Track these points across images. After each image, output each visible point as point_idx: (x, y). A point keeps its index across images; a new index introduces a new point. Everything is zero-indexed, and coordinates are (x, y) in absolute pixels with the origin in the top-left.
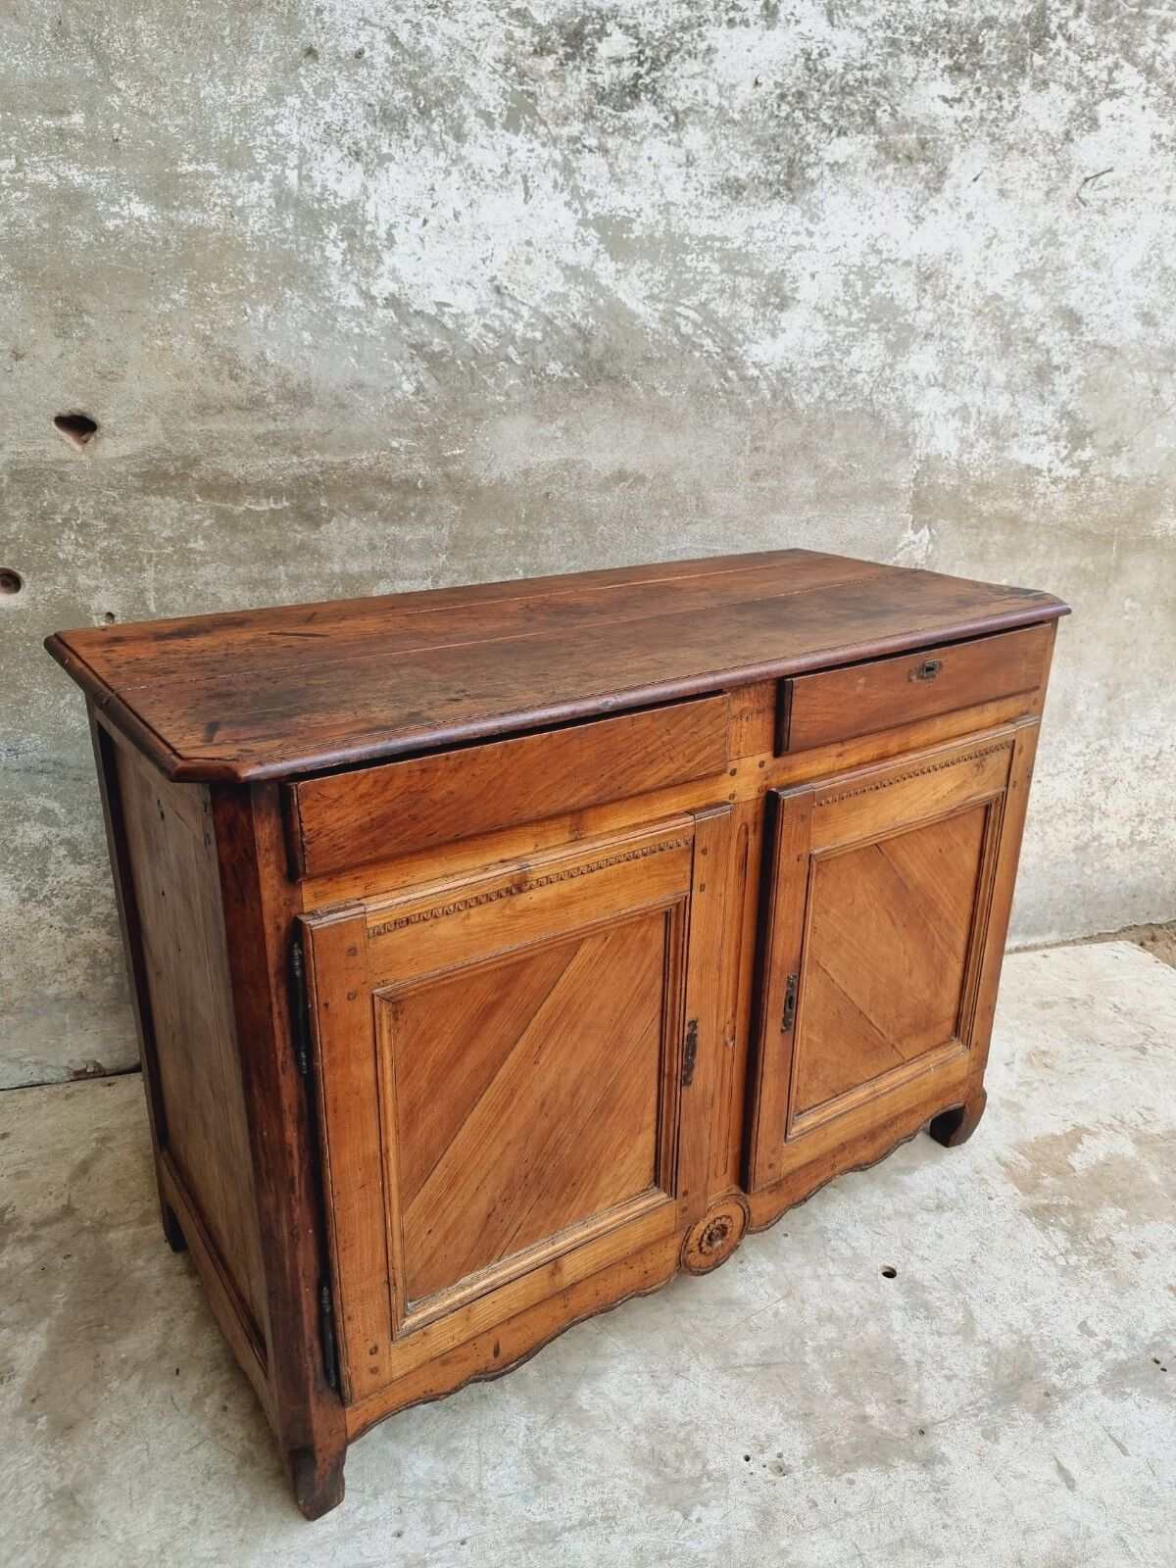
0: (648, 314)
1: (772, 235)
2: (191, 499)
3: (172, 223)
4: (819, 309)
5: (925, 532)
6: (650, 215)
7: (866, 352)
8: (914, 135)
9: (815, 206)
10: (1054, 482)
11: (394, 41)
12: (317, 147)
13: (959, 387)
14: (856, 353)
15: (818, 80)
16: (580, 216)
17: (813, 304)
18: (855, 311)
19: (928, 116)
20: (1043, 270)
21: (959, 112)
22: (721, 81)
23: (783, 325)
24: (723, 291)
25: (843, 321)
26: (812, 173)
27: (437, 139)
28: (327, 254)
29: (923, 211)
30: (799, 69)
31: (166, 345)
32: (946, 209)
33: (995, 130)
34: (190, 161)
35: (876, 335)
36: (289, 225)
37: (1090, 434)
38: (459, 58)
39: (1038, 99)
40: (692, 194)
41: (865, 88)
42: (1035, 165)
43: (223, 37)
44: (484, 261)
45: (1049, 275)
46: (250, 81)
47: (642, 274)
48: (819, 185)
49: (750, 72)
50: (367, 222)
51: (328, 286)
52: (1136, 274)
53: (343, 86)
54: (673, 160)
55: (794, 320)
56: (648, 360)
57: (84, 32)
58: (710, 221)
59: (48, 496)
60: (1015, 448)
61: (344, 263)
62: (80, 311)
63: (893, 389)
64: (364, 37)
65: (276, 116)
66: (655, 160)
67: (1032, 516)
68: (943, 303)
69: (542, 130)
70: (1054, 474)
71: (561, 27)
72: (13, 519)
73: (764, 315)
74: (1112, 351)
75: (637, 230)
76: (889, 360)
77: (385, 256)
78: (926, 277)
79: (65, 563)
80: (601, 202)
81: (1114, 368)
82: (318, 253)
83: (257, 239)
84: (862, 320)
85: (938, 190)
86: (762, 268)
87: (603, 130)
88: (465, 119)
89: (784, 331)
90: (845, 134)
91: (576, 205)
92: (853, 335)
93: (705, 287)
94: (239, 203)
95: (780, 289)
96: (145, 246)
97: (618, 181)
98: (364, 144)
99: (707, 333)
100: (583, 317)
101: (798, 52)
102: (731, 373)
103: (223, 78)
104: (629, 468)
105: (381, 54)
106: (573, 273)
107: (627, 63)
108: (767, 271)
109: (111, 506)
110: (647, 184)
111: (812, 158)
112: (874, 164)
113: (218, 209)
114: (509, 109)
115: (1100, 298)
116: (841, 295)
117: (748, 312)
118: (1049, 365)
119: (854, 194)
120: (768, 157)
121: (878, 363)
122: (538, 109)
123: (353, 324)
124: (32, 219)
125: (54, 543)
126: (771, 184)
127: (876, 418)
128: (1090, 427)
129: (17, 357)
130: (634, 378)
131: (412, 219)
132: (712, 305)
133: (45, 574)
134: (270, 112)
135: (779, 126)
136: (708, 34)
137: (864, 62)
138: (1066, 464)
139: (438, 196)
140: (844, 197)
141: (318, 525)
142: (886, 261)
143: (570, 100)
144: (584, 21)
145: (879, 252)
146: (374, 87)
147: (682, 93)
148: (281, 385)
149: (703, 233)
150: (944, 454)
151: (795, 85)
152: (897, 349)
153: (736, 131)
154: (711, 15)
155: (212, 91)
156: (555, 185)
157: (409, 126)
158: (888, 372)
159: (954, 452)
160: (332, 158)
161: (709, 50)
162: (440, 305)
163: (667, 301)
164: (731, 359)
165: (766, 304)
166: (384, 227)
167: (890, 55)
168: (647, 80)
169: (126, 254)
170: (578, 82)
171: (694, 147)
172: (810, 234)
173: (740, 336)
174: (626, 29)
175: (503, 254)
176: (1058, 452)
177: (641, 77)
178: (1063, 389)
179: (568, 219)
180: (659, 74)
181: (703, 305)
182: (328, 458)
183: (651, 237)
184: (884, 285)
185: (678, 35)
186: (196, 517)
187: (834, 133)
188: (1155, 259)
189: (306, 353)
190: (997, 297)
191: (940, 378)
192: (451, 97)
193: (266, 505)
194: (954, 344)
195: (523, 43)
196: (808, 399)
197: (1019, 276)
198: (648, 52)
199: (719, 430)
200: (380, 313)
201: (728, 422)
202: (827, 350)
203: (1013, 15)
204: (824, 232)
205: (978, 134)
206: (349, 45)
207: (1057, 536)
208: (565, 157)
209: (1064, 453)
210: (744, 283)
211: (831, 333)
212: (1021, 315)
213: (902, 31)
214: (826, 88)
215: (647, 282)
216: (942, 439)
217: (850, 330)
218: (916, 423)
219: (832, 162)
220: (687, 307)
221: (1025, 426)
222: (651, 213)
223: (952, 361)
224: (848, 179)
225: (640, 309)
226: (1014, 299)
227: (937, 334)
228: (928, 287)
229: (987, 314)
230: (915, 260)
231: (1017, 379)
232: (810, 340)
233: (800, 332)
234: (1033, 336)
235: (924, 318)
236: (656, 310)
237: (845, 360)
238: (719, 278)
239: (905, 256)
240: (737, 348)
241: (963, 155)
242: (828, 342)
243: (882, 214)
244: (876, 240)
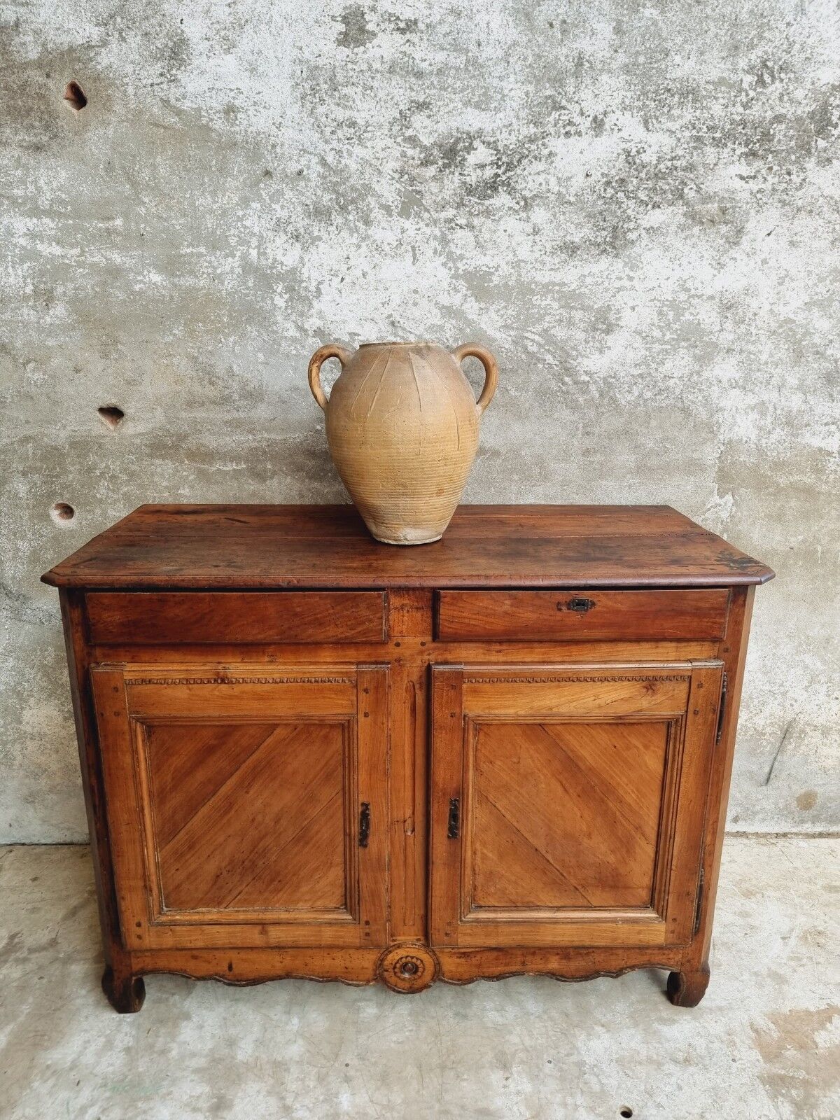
0: (503, 338)
1: (600, 280)
2: (182, 462)
3: (175, 285)
4: (639, 333)
5: (729, 497)
6: (506, 269)
7: (676, 362)
8: (716, 205)
9: (635, 258)
11: (323, 162)
12: (270, 234)
13: (757, 389)
14: (668, 365)
15: (636, 170)
16: (453, 272)
17: (633, 329)
18: (668, 333)
19: (727, 191)
20: (830, 300)
21: (754, 185)
22: (560, 175)
23: (608, 344)
24: (560, 321)
25: (658, 341)
26: (632, 236)
27: (352, 225)
28: (275, 302)
29: (725, 259)
30: (621, 163)
31: (169, 363)
32: (744, 257)
33: (785, 197)
34: (188, 247)
35: (685, 350)
36: (250, 284)
38: (368, 170)
39: (823, 172)
40: (537, 254)
41: (675, 172)
42: (821, 222)
43: (211, 167)
44: (383, 304)
45: (836, 303)
46: (227, 194)
47: (499, 310)
48: (637, 244)
49: (582, 167)
50: (303, 281)
51: (275, 323)
53: (289, 194)
54: (523, 231)
55: (617, 341)
57: (124, 168)
58: (552, 272)
59: (92, 458)
60: (808, 435)
61: (286, 308)
62: (116, 342)
63: (700, 390)
64: (303, 162)
65: (244, 215)
66: (509, 232)
67: (824, 488)
68: (742, 326)
69: (426, 215)
71: (440, 146)
72: (71, 472)
73: (593, 337)
75: (496, 280)
76: (697, 368)
77: (315, 303)
78: (728, 308)
79: (101, 501)
80: (468, 262)
82: (269, 302)
83: (229, 294)
84: (673, 339)
85: (736, 244)
86: (592, 304)
87: (471, 214)
88: (371, 211)
89: (609, 348)
90: (659, 207)
91: (450, 264)
92: (666, 350)
93: (547, 318)
94: (219, 271)
95: (606, 319)
96: (158, 300)
97: (482, 247)
98: (302, 230)
99: (548, 351)
100: (454, 341)
101: (620, 151)
102: (567, 379)
103: (210, 192)
104: (487, 446)
105: (314, 171)
106: (448, 311)
107: (488, 168)
108: (596, 306)
109: (130, 465)
110: (503, 248)
111: (632, 225)
112: (682, 227)
113: (205, 276)
114: (403, 203)
116: (656, 321)
117: (581, 336)
119: (667, 249)
120: (597, 226)
121: (687, 371)
122: (424, 201)
123: (292, 348)
124: (89, 285)
125: (94, 488)
126: (599, 245)
127: (686, 411)
129: (77, 371)
131: (334, 278)
132: (552, 331)
133: (88, 508)
134: (240, 213)
135: (605, 203)
136: (549, 143)
137: (674, 155)
139: (351, 263)
140: (658, 251)
141: (265, 481)
142: (693, 296)
143: (447, 194)
144: (458, 141)
145: (688, 290)
146: (309, 194)
147: (530, 185)
148: (243, 389)
149: (546, 280)
150: (745, 439)
151: (618, 174)
152: (704, 359)
153: (572, 208)
154: (552, 130)
155: (203, 202)
156: (435, 252)
157: (333, 217)
158: (695, 378)
159: (753, 437)
160: (281, 239)
161: (551, 154)
162: (352, 334)
163: (517, 329)
164: (567, 370)
165: (595, 329)
166: (314, 284)
167: (695, 148)
168: (504, 178)
169: (146, 306)
170: (452, 182)
171: (539, 221)
172: (631, 279)
173: (574, 353)
174: (488, 144)
175: (396, 300)
177: (499, 176)
179: (444, 274)
180: (513, 173)
181: (545, 331)
182: (273, 436)
183: (506, 285)
184: (692, 314)
185: (526, 146)
186: (184, 473)
187: (650, 207)
189: (260, 368)
190: (789, 321)
191: (741, 382)
192: (362, 197)
193: (230, 467)
194: (752, 356)
195: (413, 159)
196: (629, 397)
197: (808, 305)
198: (504, 159)
199: (557, 419)
200: (310, 340)
201: (565, 414)
202: (645, 362)
203: (799, 112)
204: (642, 277)
205: (771, 201)
206: (293, 167)
208: (442, 232)
210: (578, 315)
211: (647, 349)
212: (811, 334)
213: (706, 130)
214: (643, 175)
215: (502, 316)
216: (745, 428)
217: (664, 347)
218: (720, 415)
219: (648, 227)
220: (533, 333)
221: (816, 418)
222: (506, 268)
223: (750, 369)
224: (661, 239)
225: (498, 335)
226: (805, 322)
227: (738, 349)
228: (728, 315)
229: (781, 334)
230: (718, 296)
231: (808, 382)
232: (631, 355)
233: (622, 349)
234: (821, 349)
235: (726, 338)
236: (510, 336)
237: (659, 369)
238: (558, 312)
239: (709, 292)
240: (572, 362)
241: (758, 217)
242: (646, 356)
243: (690, 263)
244: (685, 281)
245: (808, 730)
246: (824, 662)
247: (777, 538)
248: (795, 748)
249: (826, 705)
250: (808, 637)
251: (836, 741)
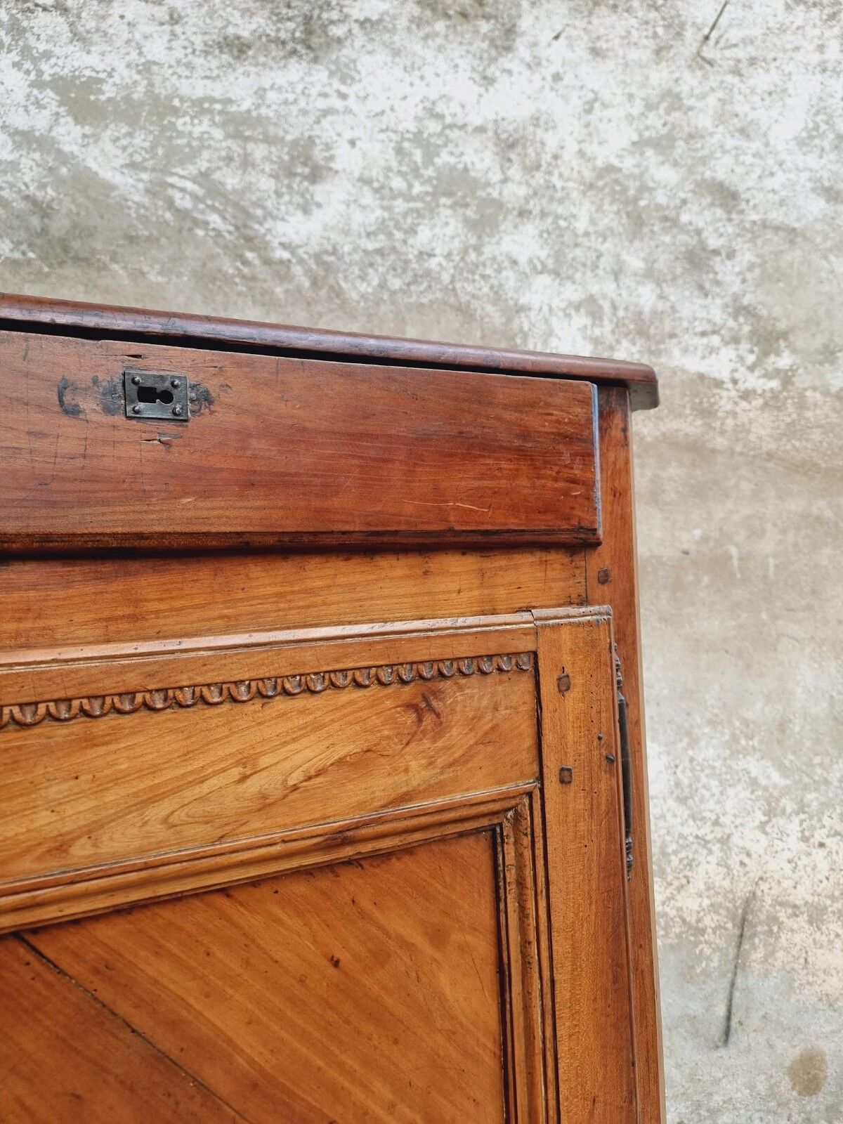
0: (131, 187)
1: (291, 97)
6: (125, 75)
7: (437, 231)
9: (346, 66)
10: (746, 395)
13: (578, 275)
14: (424, 236)
16: (33, 76)
17: (357, 174)
18: (416, 184)
20: (671, 138)
23: (317, 199)
24: (229, 159)
25: (401, 194)
26: (337, 31)
29: (492, 71)
32: (523, 68)
35: (449, 212)
37: (784, 335)
40: (179, 53)
42: (633, 22)
45: (680, 143)
47: (118, 139)
48: (348, 43)
52: (801, 143)
54: (153, 18)
55: (332, 193)
56: (132, 239)
58: (206, 82)
60: (676, 352)
63: (483, 277)
66: (129, 17)
67: (720, 442)
68: (538, 175)
70: (741, 386)
73: (290, 187)
74: (792, 235)
75: (109, 91)
76: (473, 241)
78: (510, 146)
80: (60, 62)
81: (798, 253)
84: (427, 193)
85: (508, 49)
86: (281, 133)
89: (319, 205)
91: (28, 65)
92: (417, 211)
93: (206, 154)
95: (309, 158)
97: (82, 40)
99: (213, 208)
100: (39, 188)
102: (250, 255)
106: (24, 139)
108: (289, 138)
110: (120, 42)
111: (335, 15)
112: (418, 22)
115: (758, 172)
116: (395, 165)
117: (267, 184)
118: (704, 249)
119: (397, 53)
120: (278, 15)
121: (456, 244)
126: (284, 43)
127: (464, 312)
128: (782, 325)
130: (114, 259)
132: (217, 176)
138: (757, 373)
140: (382, 56)
142: (451, 127)
145: (440, 117)
149: (199, 93)
152: (482, 227)
158: (473, 256)
163: (153, 170)
164: (249, 239)
165: (292, 174)
172: (343, 96)
173: (259, 212)
176: (741, 359)
178: (728, 278)
179: (17, 80)
181: (204, 174)
183: (128, 99)
184: (452, 154)
188: (823, 127)
190: (610, 169)
191: (550, 263)
194: (562, 223)
196: (363, 287)
197: (639, 145)
202: (382, 228)
204: (362, 94)
207: (766, 470)
208: (12, 16)
209: (751, 359)
210: (258, 151)
211: (384, 208)
212: (650, 190)
215: (124, 149)
217: (412, 205)
218: (523, 319)
219: (362, 19)
220: (182, 177)
221: (685, 324)
222: (126, 73)
223: (563, 243)
224: (386, 37)
225: (117, 179)
226: (637, 171)
227: (536, 211)
228: (513, 156)
229: (603, 188)
230: (490, 126)
231: (661, 265)
232: (357, 217)
233: (342, 208)
234: (672, 214)
235: (515, 192)
236: (140, 180)
237: (411, 241)
238: (224, 144)
239: (476, 121)
240: (256, 226)
241: (535, 12)
242: (384, 220)
243: (437, 75)
244: (434, 103)
245: (782, 915)
246: (783, 770)
247: (658, 534)
248: (765, 960)
249: (805, 860)
250: (746, 723)
251: (838, 935)
